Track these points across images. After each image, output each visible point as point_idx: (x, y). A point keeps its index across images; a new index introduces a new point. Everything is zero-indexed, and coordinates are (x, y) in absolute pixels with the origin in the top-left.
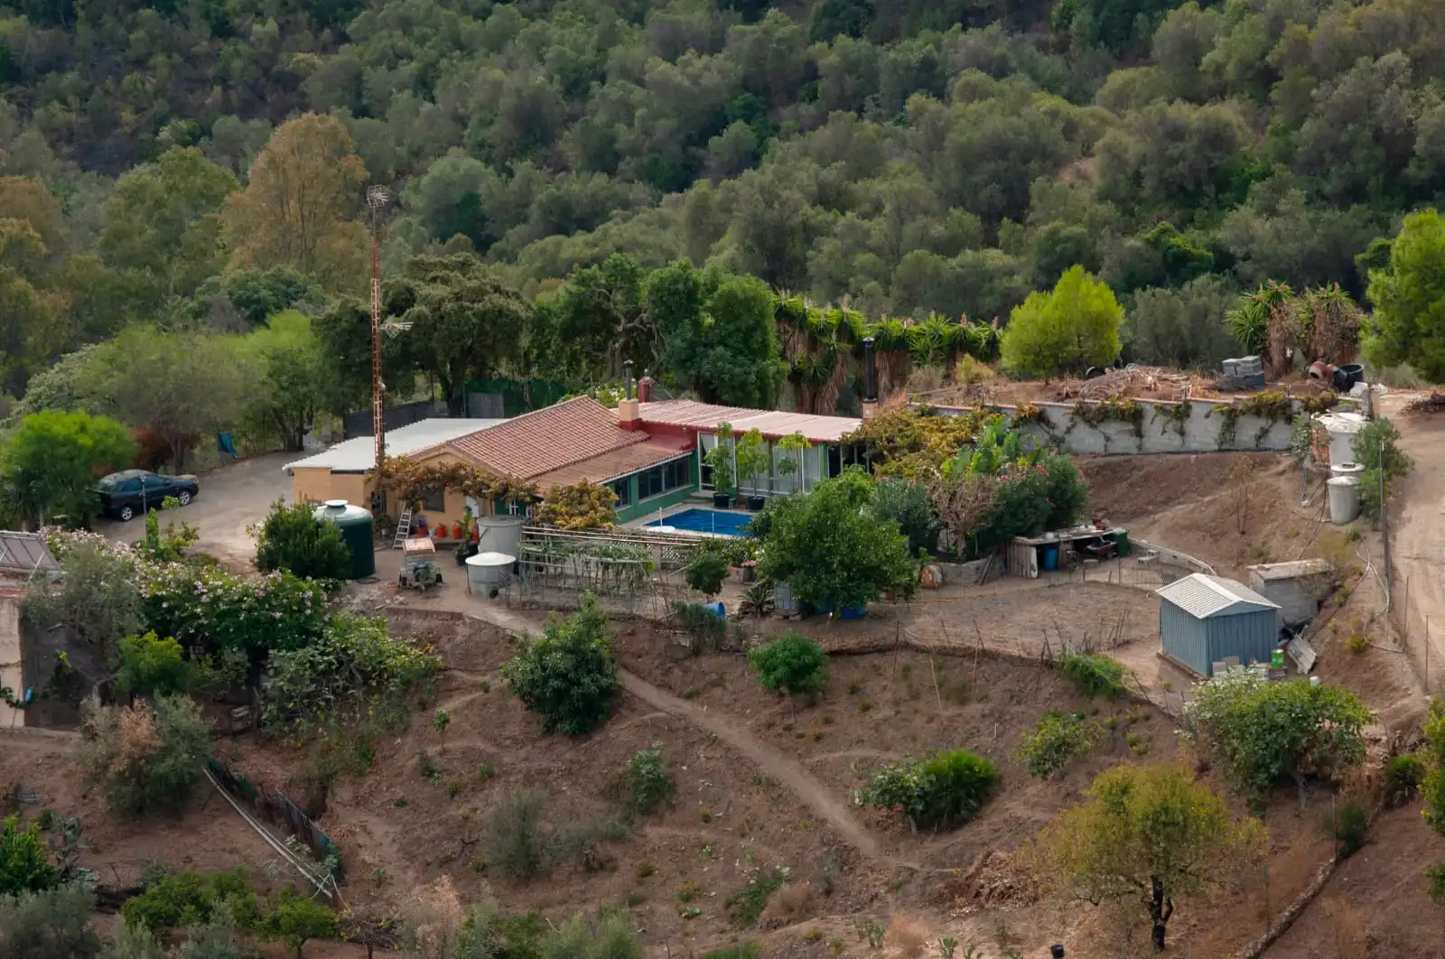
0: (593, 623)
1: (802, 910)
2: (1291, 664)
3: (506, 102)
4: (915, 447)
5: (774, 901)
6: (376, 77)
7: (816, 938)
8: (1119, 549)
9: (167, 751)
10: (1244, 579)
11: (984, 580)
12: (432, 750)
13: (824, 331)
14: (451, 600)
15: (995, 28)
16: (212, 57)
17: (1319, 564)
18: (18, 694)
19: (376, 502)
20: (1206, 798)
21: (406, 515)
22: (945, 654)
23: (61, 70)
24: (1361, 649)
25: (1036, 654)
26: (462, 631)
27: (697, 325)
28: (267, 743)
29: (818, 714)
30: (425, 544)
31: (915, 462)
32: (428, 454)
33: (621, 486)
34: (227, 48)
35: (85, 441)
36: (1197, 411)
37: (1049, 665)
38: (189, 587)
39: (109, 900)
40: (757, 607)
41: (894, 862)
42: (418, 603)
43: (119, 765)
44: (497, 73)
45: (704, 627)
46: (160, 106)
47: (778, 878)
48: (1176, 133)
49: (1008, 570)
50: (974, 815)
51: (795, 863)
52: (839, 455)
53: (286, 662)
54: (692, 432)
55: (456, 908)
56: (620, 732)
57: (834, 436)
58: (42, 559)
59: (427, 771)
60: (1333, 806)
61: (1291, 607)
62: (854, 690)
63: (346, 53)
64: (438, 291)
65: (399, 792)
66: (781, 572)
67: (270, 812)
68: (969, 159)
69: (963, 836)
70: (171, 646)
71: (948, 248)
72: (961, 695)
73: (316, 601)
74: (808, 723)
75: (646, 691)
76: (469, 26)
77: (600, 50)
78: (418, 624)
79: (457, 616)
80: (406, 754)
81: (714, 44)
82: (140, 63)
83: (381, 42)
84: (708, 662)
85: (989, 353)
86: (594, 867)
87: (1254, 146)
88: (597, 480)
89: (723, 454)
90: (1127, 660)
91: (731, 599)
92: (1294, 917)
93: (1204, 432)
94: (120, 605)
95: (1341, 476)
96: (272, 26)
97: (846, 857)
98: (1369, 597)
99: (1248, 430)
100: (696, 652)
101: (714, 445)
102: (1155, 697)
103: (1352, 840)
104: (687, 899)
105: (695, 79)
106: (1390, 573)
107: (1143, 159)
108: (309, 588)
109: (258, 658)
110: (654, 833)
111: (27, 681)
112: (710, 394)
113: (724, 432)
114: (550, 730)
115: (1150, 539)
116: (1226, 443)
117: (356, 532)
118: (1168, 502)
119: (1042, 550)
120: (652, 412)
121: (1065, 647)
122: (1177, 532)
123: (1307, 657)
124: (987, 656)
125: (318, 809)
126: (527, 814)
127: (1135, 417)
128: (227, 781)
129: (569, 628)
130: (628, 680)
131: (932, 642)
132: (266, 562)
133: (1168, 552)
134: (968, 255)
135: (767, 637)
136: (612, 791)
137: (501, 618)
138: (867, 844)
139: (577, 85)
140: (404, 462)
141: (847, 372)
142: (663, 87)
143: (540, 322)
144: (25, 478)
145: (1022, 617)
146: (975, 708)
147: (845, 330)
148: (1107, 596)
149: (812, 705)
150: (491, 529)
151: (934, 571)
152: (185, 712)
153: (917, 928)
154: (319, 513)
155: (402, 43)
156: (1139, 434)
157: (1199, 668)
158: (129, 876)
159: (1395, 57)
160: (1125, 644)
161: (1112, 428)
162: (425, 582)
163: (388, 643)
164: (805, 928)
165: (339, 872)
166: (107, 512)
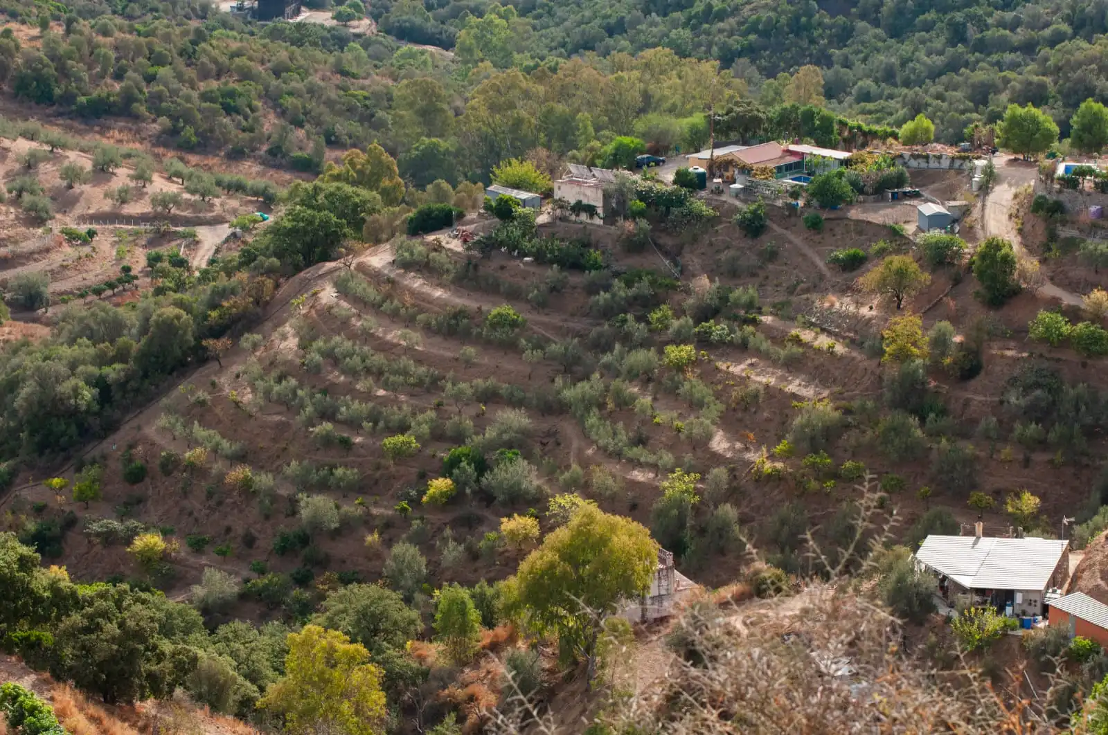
0: (760, 206)
1: (807, 291)
2: (952, 232)
3: (883, 66)
4: (863, 162)
5: (799, 288)
6: (851, 57)
7: (808, 299)
8: (916, 195)
9: (638, 234)
10: (943, 204)
11: (876, 201)
12: (713, 239)
13: (853, 128)
14: (723, 198)
15: (1018, 53)
16: (808, 49)
17: (964, 202)
18: (602, 215)
19: (710, 168)
20: (914, 267)
21: (718, 173)
22: (858, 222)
23: (765, 50)
24: (971, 228)
25: (881, 223)
26: (726, 206)
27: (814, 124)
28: (669, 234)
29: (820, 236)
30: (720, 180)
31: (860, 166)
32: (725, 155)
33: (779, 169)
34: (812, 47)
35: (632, 145)
36: (944, 157)
37: (885, 226)
38: (651, 188)
39: (617, 275)
40: (808, 205)
41: (834, 279)
42: (716, 197)
43: (624, 237)
44: (883, 58)
45: (792, 208)
46: (792, 62)
47: (802, 282)
49: (884, 199)
50: (858, 267)
51: (808, 278)
52: (846, 163)
53: (675, 211)
54: (803, 154)
55: (708, 284)
56: (764, 238)
57: (842, 157)
58: (612, 178)
59: (711, 244)
60: (953, 271)
61: (957, 214)
62: (831, 230)
63: (845, 50)
65: (703, 250)
66: (813, 195)
67: (666, 254)
68: (973, 86)
69: (854, 273)
70: (642, 205)
72: (860, 233)
73: (685, 194)
74: (817, 238)
75: (775, 227)
76: (880, 44)
77: (913, 53)
78: (714, 203)
79: (725, 202)
80: (706, 239)
82: (788, 50)
83: (855, 47)
84: (793, 219)
85: (895, 136)
86: (754, 275)
88: (771, 166)
89: (811, 161)
90: (907, 227)
91: (801, 203)
92: (936, 304)
93: (945, 163)
94: (630, 190)
95: (977, 177)
96: (826, 41)
97: (821, 277)
98: (976, 213)
99: (957, 163)
100: (789, 216)
101: (808, 159)
102: (911, 238)
103: (957, 281)
104: (777, 286)
105: (934, 63)
106: (984, 206)
108: (683, 191)
109: (668, 212)
110: (771, 267)
111: (604, 212)
112: (822, 144)
113: (811, 154)
114: (746, 236)
115: (926, 194)
116: (951, 167)
117: (701, 176)
118: (934, 182)
119: (893, 194)
120: (793, 147)
121: (890, 222)
122: (933, 192)
123: (957, 229)
124: (869, 223)
125: (679, 254)
126: (735, 259)
127: (927, 157)
128: (656, 244)
129: (753, 207)
130: (768, 223)
131: (854, 218)
132: (675, 182)
133: (929, 197)
135: (809, 213)
136: (760, 254)
137: (738, 203)
138: (828, 274)
139: (904, 64)
140: (718, 157)
141: (860, 140)
142: (924, 64)
143: (770, 120)
144: (615, 155)
145: (881, 212)
146: (863, 237)
147: (859, 128)
148: (908, 208)
149: (819, 233)
150: (739, 178)
151: (861, 198)
152: (644, 223)
153: (834, 299)
154: (691, 170)
155: (861, 48)
156: (928, 162)
157: (926, 229)
158: (624, 268)
159: (1094, 66)
160: (907, 222)
161: (920, 160)
162: (719, 191)
163: (704, 208)
164: (805, 296)
165: (682, 272)
166: (636, 167)
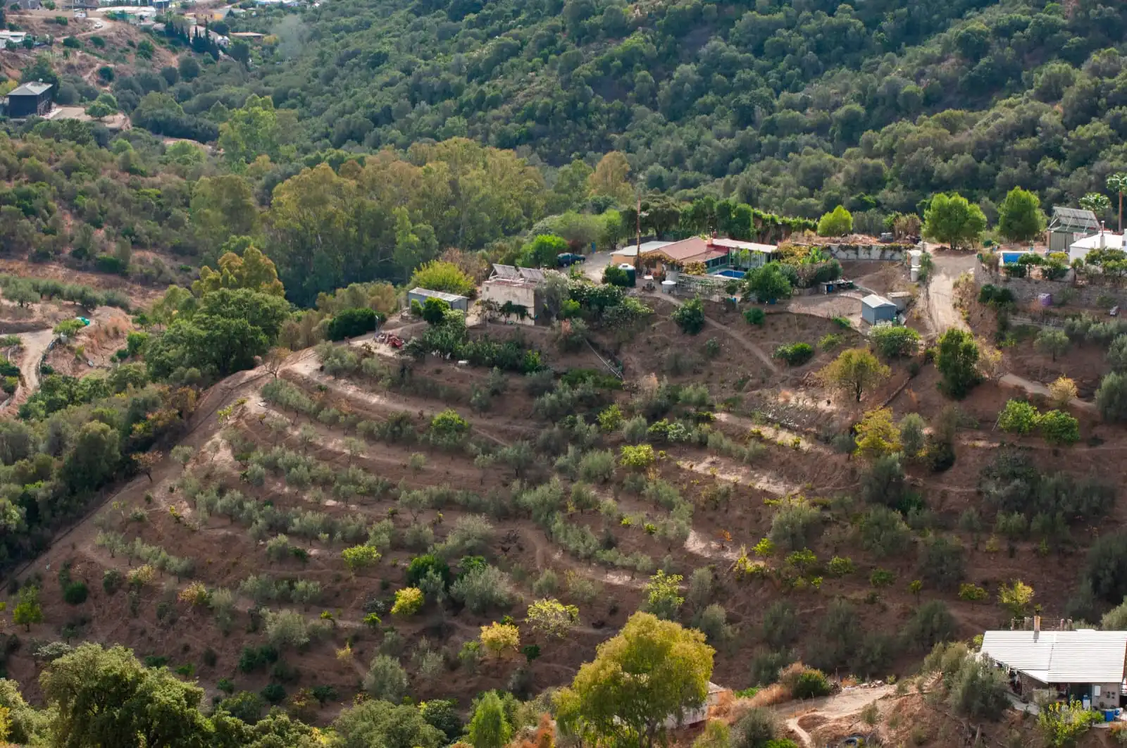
0: (697, 302)
1: (756, 387)
2: (898, 323)
3: (671, 151)
4: (792, 255)
5: (747, 384)
6: (634, 142)
7: (760, 395)
8: (850, 287)
9: (575, 334)
10: (886, 296)
11: (811, 294)
12: (651, 337)
13: (767, 220)
14: (657, 294)
15: (813, 134)
16: (588, 134)
17: (908, 293)
18: (533, 316)
19: (636, 264)
20: (872, 360)
21: (645, 269)
22: (799, 315)
23: (544, 136)
24: (919, 318)
25: (825, 316)
26: (660, 303)
27: (730, 218)
28: (603, 333)
29: (762, 331)
30: (651, 277)
31: (792, 260)
32: (655, 251)
33: (707, 263)
34: (591, 133)
35: (554, 244)
36: (874, 248)
37: (829, 319)
38: (582, 287)
39: (557, 376)
40: (745, 300)
41: (782, 374)
42: (648, 295)
43: (561, 337)
44: (668, 142)
45: (730, 304)
46: (571, 148)
47: (749, 377)
48: (866, 167)
49: (818, 292)
50: (806, 361)
51: (754, 373)
52: (770, 257)
53: (609, 309)
54: (728, 248)
55: (656, 382)
56: (704, 334)
57: (769, 251)
58: (540, 277)
59: (649, 342)
60: (909, 363)
61: (899, 306)
62: (772, 324)
63: (626, 135)
64: (656, 205)
65: (641, 348)
66: (752, 289)
67: (604, 353)
68: (805, 172)
69: (802, 368)
70: (577, 304)
71: (799, 197)
72: (804, 327)
73: (619, 293)
74: (759, 333)
75: (713, 323)
76: (661, 128)
77: (699, 136)
78: (648, 301)
79: (659, 299)
80: (643, 338)
81: (731, 136)
82: (567, 136)
83: (635, 132)
84: (730, 315)
85: (814, 229)
86: (696, 372)
87: (888, 172)
88: (700, 261)
89: (736, 256)
90: (851, 319)
91: (738, 298)
92: (897, 395)
93: (876, 254)
94: (563, 290)
95: (915, 268)
96: (605, 126)
97: (769, 372)
98: (921, 304)
99: (888, 254)
100: (727, 312)
101: (734, 252)
102: (859, 330)
103: (914, 373)
104: (723, 382)
105: (726, 146)
106: (928, 297)
107: (856, 174)
108: (617, 289)
109: (601, 310)
110: (714, 363)
111: (536, 312)
112: (733, 237)
113: (737, 248)
114: (685, 332)
115: (859, 285)
116: (882, 257)
117: (631, 274)
118: (865, 274)
119: (828, 286)
120: (717, 242)
121: (834, 315)
122: (867, 283)
123: (904, 320)
124: (811, 316)
125: (617, 352)
126: (677, 356)
127: (856, 249)
128: (592, 344)
129: (691, 304)
130: (707, 319)
131: (796, 312)
132: (604, 281)
133: (865, 288)
134: (805, 200)
135: (749, 308)
136: (702, 351)
137: (672, 300)
138: (775, 369)
139: (692, 147)
140: (645, 254)
141: (772, 233)
142: (717, 148)
143: (685, 215)
144: (536, 254)
145: (821, 305)
146: (807, 331)
147: (773, 220)
148: (846, 300)
149: (760, 328)
150: (669, 274)
151: (797, 291)
152: (580, 323)
153: (788, 393)
154: (620, 267)
155: (641, 132)
156: (857, 254)
157: (872, 322)
158: (564, 369)
159: (929, 148)
160: (851, 314)
161: (849, 252)
162: (650, 288)
163: (638, 305)
164: (756, 392)
165: (623, 371)
166: (559, 265)
